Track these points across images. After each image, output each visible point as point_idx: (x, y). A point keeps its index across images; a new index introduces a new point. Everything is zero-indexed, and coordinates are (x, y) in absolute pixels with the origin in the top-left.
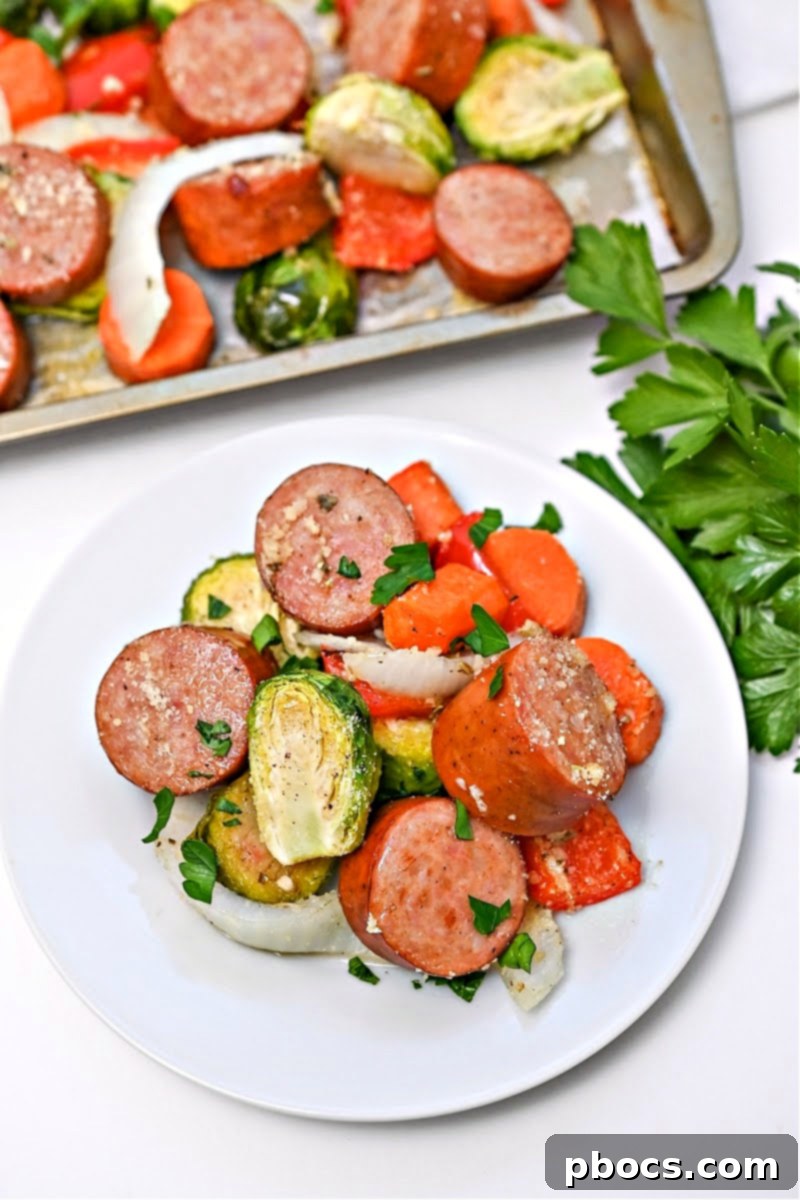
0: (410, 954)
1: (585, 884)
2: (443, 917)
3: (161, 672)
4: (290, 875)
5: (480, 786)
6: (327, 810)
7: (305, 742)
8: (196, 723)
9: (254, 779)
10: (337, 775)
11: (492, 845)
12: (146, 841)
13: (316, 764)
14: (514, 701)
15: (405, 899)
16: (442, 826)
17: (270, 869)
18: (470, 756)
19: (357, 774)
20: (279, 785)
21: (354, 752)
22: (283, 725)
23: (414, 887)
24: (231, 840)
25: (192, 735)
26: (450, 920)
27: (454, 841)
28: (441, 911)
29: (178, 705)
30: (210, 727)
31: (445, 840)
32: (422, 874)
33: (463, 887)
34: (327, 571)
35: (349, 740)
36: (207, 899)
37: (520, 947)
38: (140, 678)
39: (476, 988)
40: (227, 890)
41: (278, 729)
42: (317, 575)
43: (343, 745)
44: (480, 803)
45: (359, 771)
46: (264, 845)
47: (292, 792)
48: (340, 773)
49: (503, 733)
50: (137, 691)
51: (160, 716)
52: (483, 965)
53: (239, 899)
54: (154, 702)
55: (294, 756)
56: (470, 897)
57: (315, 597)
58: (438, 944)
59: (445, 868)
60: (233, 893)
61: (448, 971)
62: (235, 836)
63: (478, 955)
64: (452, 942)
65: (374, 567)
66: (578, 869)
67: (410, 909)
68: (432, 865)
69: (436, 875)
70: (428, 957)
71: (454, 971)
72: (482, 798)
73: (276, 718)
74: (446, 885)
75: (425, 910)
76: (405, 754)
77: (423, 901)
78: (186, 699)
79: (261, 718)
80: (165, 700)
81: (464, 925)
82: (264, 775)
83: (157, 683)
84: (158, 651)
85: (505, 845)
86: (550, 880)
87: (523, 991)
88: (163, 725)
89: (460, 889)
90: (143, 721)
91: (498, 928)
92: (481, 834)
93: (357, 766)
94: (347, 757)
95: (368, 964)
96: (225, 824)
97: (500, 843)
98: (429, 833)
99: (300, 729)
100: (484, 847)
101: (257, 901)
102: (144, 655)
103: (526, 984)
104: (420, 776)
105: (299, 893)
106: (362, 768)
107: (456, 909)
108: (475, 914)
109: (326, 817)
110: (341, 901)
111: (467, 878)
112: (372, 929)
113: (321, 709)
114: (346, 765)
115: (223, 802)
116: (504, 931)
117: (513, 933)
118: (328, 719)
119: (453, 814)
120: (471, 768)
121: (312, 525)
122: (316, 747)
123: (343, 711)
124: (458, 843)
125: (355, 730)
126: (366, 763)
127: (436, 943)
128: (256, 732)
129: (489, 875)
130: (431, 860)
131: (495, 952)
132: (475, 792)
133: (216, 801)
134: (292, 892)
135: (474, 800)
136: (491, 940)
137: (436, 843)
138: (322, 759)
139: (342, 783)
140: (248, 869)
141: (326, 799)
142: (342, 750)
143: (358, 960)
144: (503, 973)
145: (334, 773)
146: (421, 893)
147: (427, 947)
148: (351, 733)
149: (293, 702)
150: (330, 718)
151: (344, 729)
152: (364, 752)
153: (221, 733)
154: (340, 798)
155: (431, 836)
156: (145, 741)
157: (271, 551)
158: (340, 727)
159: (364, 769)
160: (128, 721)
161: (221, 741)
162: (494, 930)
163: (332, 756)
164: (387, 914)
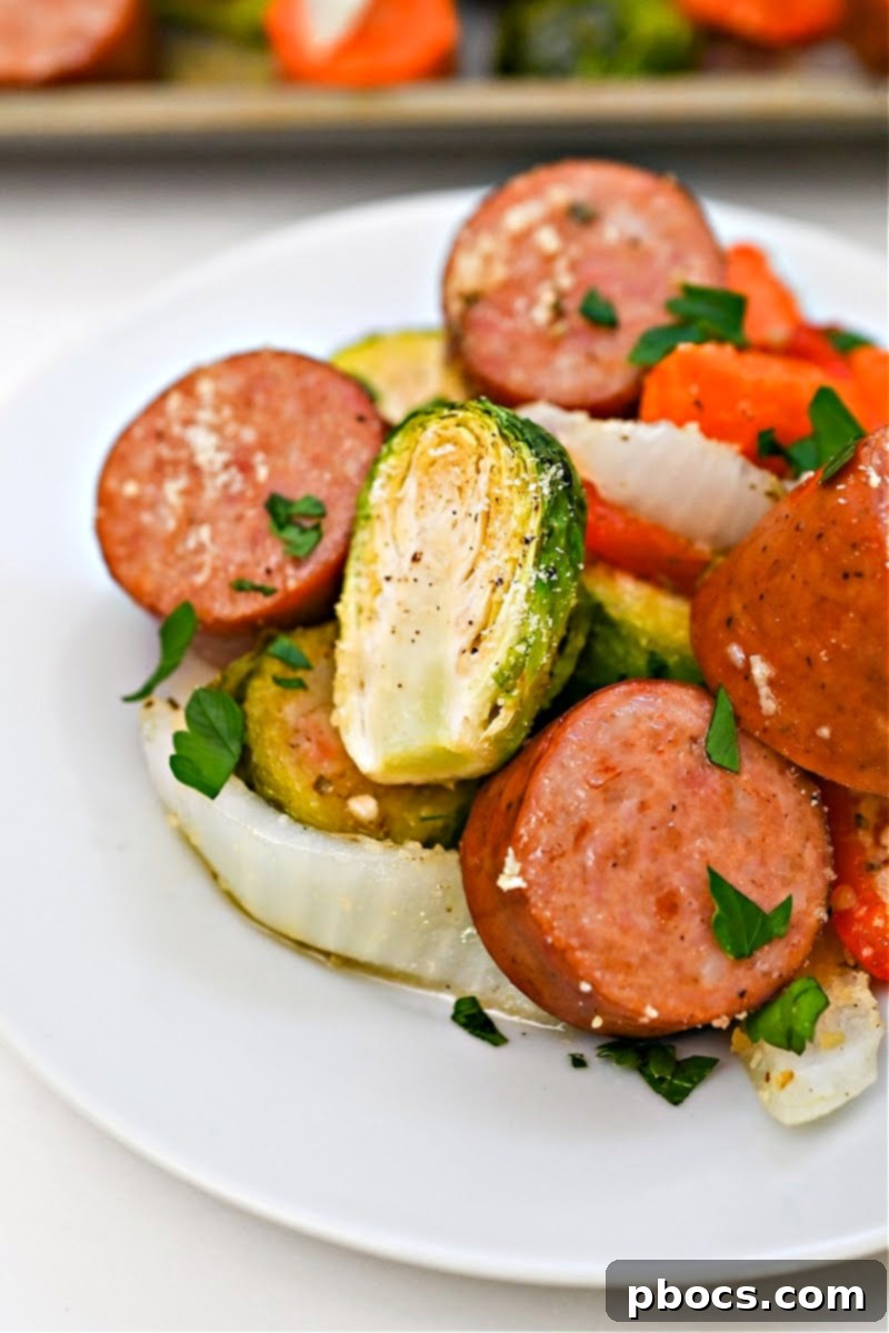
0: (573, 949)
2: (652, 899)
3: (227, 412)
4: (376, 796)
5: (769, 658)
6: (468, 654)
7: (454, 525)
8: (265, 497)
9: (346, 607)
10: (501, 581)
11: (774, 796)
12: (128, 699)
13: (464, 568)
14: (868, 478)
15: (585, 841)
16: (682, 731)
17: (341, 778)
18: (761, 597)
19: (538, 580)
20: (388, 615)
21: (542, 536)
22: (421, 497)
23: (609, 825)
24: (280, 710)
25: (254, 514)
26: (669, 906)
27: (703, 766)
28: (652, 884)
29: (245, 467)
30: (288, 503)
31: (683, 758)
32: (629, 805)
33: (703, 853)
34: (558, 312)
35: (536, 508)
36: (212, 792)
37: (795, 1000)
38: (188, 422)
39: (695, 1084)
40: (252, 794)
41: (407, 510)
42: (541, 314)
43: (525, 521)
44: (764, 691)
45: (543, 576)
46: (336, 732)
47: (411, 631)
48: (506, 579)
49: (834, 539)
50: (180, 443)
51: (208, 483)
52: (718, 1017)
53: (270, 812)
54: (202, 459)
55: (426, 559)
56: (711, 870)
57: (530, 353)
58: (636, 948)
59: (674, 808)
60: (261, 800)
61: (644, 1005)
62: (292, 709)
63: (711, 993)
64: (662, 951)
65: (640, 313)
67: (590, 865)
68: (650, 794)
69: (656, 813)
70: (607, 967)
71: (656, 1007)
72: (771, 683)
73: (411, 486)
74: (674, 839)
75: (621, 872)
77: (619, 856)
78: (259, 458)
79: (383, 487)
80: (222, 457)
81: (691, 924)
82: (366, 600)
83: (217, 429)
84: (232, 383)
85: (800, 803)
86: (874, 903)
87: (789, 1087)
88: (211, 492)
89: (697, 856)
90: (173, 489)
91: (758, 954)
92: (755, 770)
93: (542, 567)
94: (527, 542)
95: (492, 1013)
96: (277, 681)
97: (788, 797)
98: (655, 735)
99: (449, 501)
100: (758, 794)
101: (302, 821)
102: (205, 388)
103: (798, 1074)
104: (658, 672)
105: (385, 829)
106: (551, 574)
107: (682, 890)
108: (717, 910)
109: (462, 670)
110: (463, 862)
111: (713, 838)
112: (509, 880)
113: (498, 456)
114: (521, 561)
115: (283, 643)
116: (771, 961)
117: (785, 974)
118: (505, 474)
119: (708, 715)
120: (758, 621)
121: (548, 239)
122: (476, 530)
123: (537, 455)
124: (708, 772)
125: (552, 493)
126: (562, 569)
127: (629, 942)
128: (368, 517)
129: (759, 848)
130: (650, 784)
131: (745, 1000)
132: (760, 670)
133: (270, 640)
134: (371, 822)
135: (754, 690)
136: (741, 972)
137: (665, 757)
138: (480, 554)
139: (508, 598)
140: (299, 763)
141: (471, 633)
142: (520, 530)
143: (473, 1001)
144: (753, 1064)
145: (496, 579)
146: (620, 840)
147: (610, 947)
148: (543, 496)
149: (449, 448)
150: (511, 470)
151: (532, 487)
152: (562, 541)
153: (307, 516)
154: (497, 628)
155: (656, 742)
156: (171, 524)
157: (470, 273)
158: (526, 484)
159: (554, 577)
160: (150, 490)
161: (303, 530)
162: (750, 954)
163: (500, 545)
164: (545, 861)
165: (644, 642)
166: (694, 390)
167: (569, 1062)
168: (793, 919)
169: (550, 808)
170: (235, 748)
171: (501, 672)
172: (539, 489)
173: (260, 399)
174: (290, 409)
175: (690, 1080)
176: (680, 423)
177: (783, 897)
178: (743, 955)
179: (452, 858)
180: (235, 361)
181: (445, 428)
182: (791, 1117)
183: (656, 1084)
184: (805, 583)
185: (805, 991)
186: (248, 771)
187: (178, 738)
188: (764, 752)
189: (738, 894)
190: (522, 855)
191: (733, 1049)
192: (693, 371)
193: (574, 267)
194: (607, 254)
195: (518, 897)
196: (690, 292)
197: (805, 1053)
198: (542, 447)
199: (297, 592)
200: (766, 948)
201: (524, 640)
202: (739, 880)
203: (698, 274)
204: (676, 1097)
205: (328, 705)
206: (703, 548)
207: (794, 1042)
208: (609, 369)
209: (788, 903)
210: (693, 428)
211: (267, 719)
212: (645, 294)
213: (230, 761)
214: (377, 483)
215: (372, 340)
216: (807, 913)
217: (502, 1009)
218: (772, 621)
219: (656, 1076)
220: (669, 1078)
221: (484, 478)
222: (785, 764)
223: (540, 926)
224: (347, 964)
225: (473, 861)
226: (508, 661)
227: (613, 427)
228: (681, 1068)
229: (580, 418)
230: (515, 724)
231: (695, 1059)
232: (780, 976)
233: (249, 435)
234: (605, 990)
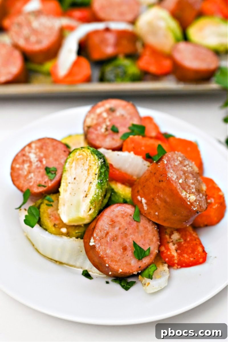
0: (104, 257)
1: (183, 257)
2: (121, 247)
3: (37, 150)
4: (67, 228)
5: (145, 198)
6: (85, 197)
7: (82, 172)
8: (45, 167)
9: (61, 189)
10: (91, 183)
11: (147, 227)
12: (16, 209)
13: (84, 181)
14: (164, 161)
15: (107, 236)
16: (128, 214)
18: (144, 186)
19: (98, 182)
20: (69, 191)
21: (99, 173)
22: (76, 166)
23: (113, 232)
24: (47, 210)
25: (42, 171)
26: (125, 249)
27: (132, 221)
28: (121, 245)
29: (41, 161)
30: (49, 168)
31: (128, 219)
32: (117, 228)
33: (132, 238)
34: (107, 130)
35: (98, 168)
36: (32, 227)
37: (151, 268)
38: (30, 152)
40: (40, 228)
41: (73, 169)
42: (103, 130)
43: (95, 171)
44: (145, 205)
45: (99, 181)
46: (59, 215)
47: (74, 193)
48: (92, 182)
49: (157, 174)
50: (28, 157)
52: (135, 272)
53: (44, 231)
54: (32, 160)
55: (77, 179)
56: (134, 242)
57: (100, 138)
58: (118, 257)
59: (126, 229)
60: (43, 228)
61: (119, 269)
62: (50, 210)
63: (133, 267)
64: (123, 258)
65: (123, 130)
66: (181, 252)
67: (108, 240)
68: (121, 226)
69: (122, 230)
70: (112, 261)
71: (121, 269)
72: (146, 203)
73: (74, 164)
74: (126, 235)
75: (115, 242)
76: (121, 193)
77: (115, 239)
78: (44, 159)
79: (68, 164)
80: (36, 159)
81: (129, 253)
82: (65, 188)
83: (35, 154)
84: (39, 144)
85: (153, 229)
86: (168, 249)
87: (149, 286)
88: (34, 166)
89: (131, 239)
90: (26, 166)
91: (143, 259)
92: (143, 222)
93: (99, 179)
94: (96, 174)
95: (90, 273)
96: (47, 205)
97: (150, 227)
98: (122, 214)
99: (81, 167)
100: (144, 227)
101: (51, 233)
102: (33, 145)
103: (150, 283)
104: (125, 202)
105: (68, 235)
106: (101, 181)
107: (128, 246)
108: (135, 249)
109: (83, 201)
110: (84, 242)
111: (134, 235)
112: (92, 243)
113: (90, 157)
114: (95, 178)
115: (48, 197)
116: (146, 261)
117: (149, 263)
118: (92, 161)
119: (134, 211)
120: (144, 191)
121: (105, 115)
122: (86, 172)
123: (98, 157)
124: (134, 222)
125: (101, 165)
126: (103, 180)
127: (116, 256)
128: (65, 171)
129: (144, 238)
130: (121, 224)
131: (140, 268)
132: (144, 201)
133: (45, 196)
134: (65, 233)
135: (143, 205)
136: (140, 263)
137: (125, 219)
138: (87, 177)
139: (92, 186)
140: (51, 221)
141: (85, 193)
142: (95, 172)
143: (86, 271)
144: (143, 282)
145: (90, 182)
146: (115, 236)
147: (112, 257)
148: (99, 165)
149: (81, 156)
150: (93, 160)
151: (97, 163)
152: (103, 174)
153: (53, 171)
154: (90, 192)
155: (123, 216)
156: (26, 173)
157: (89, 122)
158: (96, 163)
159: (102, 182)
160: (21, 166)
161: (52, 174)
162: (142, 259)
163: (90, 175)
164: (99, 240)
165: (122, 196)
166: (133, 145)
167: (105, 282)
168: (151, 252)
169: (100, 229)
170: (37, 218)
171: (91, 201)
172: (98, 164)
173: (44, 147)
174: (50, 149)
175: (130, 286)
176: (129, 152)
177: (149, 247)
178: (140, 259)
179: (82, 240)
180: (40, 140)
181: (80, 152)
182: (148, 292)
183: (123, 287)
184: (152, 183)
185: (153, 266)
186: (40, 222)
187: (26, 216)
188: (145, 218)
189: (139, 247)
190: (94, 238)
191: (139, 280)
192: (133, 141)
193: (110, 121)
194: (117, 118)
195: (94, 247)
196: (134, 125)
197: (153, 279)
198: (99, 155)
199: (51, 186)
200: (145, 258)
201: (96, 194)
202: (139, 244)
203: (136, 122)
204: (127, 289)
205: (57, 209)
206: (135, 177)
207: (150, 277)
208: (116, 141)
209: (149, 248)
210: (132, 153)
211: (44, 212)
212: (124, 126)
213: (36, 220)
214: (67, 164)
215: (70, 136)
216: (154, 251)
217: (92, 272)
218: (146, 191)
219: (123, 285)
220: (126, 285)
221: (88, 162)
222: (150, 220)
223: (98, 253)
224: (61, 263)
225: (86, 240)
226: (92, 199)
227: (116, 153)
228: (128, 283)
229: (110, 151)
230: (94, 212)
231: (131, 281)
232: (148, 264)
233: (42, 155)
234: (111, 266)
